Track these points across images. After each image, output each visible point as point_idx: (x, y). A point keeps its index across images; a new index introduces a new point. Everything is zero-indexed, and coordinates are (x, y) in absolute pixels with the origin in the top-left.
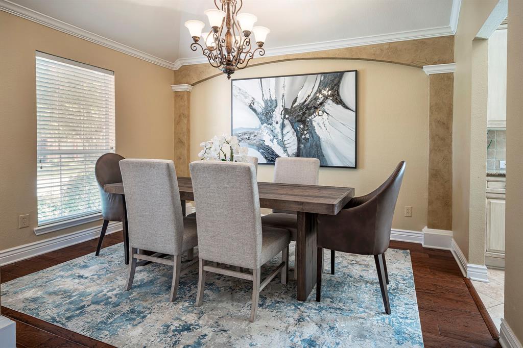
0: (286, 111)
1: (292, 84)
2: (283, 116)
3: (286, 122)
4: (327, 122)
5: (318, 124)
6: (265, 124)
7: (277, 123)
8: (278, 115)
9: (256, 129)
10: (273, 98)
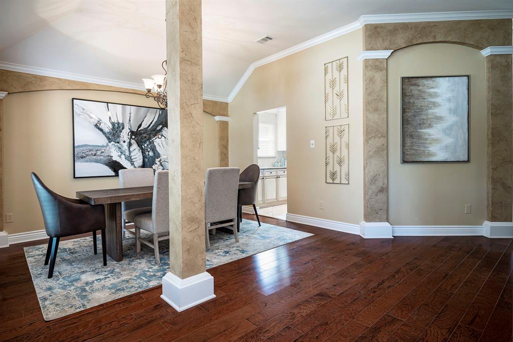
0: (132, 133)
1: (137, 113)
2: (129, 137)
3: (133, 141)
4: (164, 143)
5: (158, 144)
6: (113, 143)
7: (124, 142)
8: (125, 135)
9: (103, 146)
10: (121, 122)
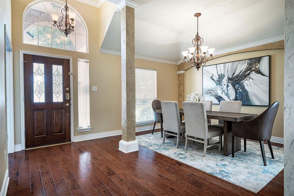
0: (229, 79)
1: (232, 66)
2: (227, 81)
3: (229, 84)
4: (252, 83)
5: (247, 84)
6: (219, 86)
7: (225, 85)
8: (225, 81)
9: (214, 88)
10: (223, 73)
